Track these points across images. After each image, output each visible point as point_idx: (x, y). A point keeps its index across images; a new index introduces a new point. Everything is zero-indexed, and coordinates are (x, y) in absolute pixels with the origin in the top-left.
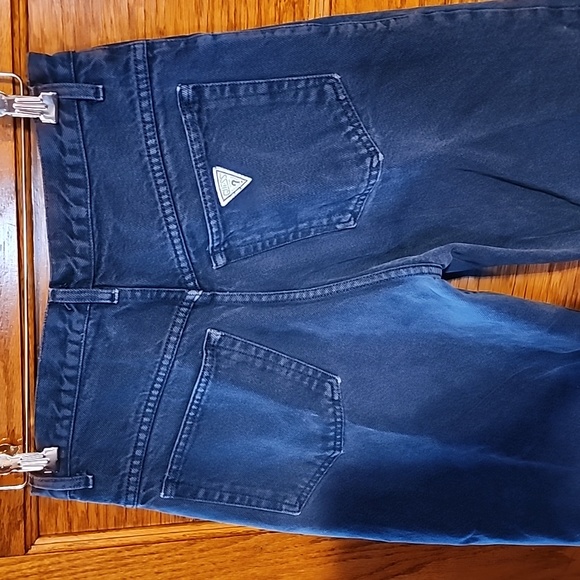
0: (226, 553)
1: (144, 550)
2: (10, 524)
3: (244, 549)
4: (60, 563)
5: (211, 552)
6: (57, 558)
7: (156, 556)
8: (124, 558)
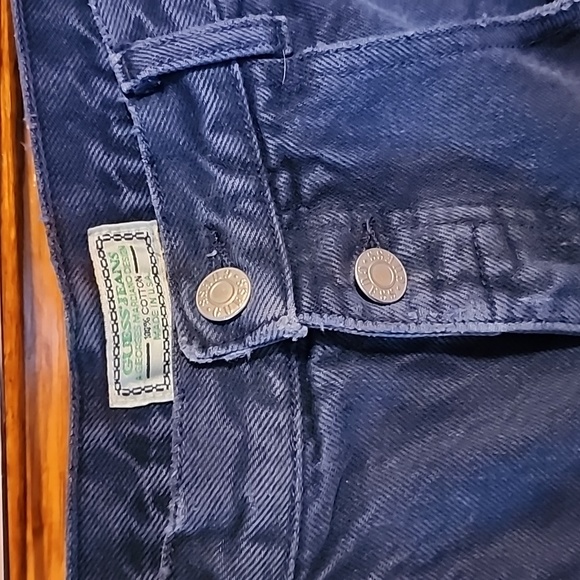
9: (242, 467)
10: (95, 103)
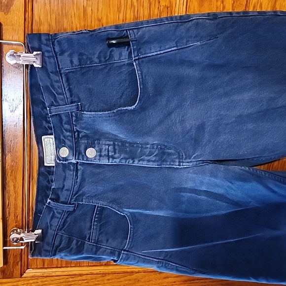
0: (120, 282)
1: (80, 278)
2: (14, 262)
3: (130, 280)
4: (37, 282)
5: (113, 281)
6: (36, 280)
7: (85, 281)
8: (69, 282)
9: (64, 180)
10: (44, 114)
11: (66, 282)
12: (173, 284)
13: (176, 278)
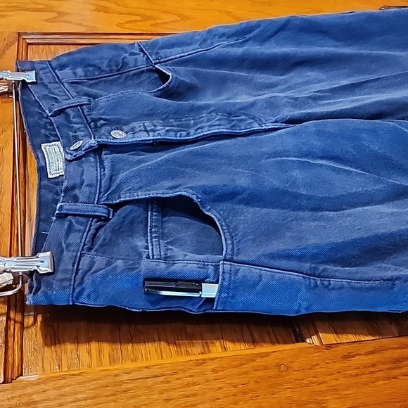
11: (115, 384)
12: (372, 369)
13: (370, 356)
